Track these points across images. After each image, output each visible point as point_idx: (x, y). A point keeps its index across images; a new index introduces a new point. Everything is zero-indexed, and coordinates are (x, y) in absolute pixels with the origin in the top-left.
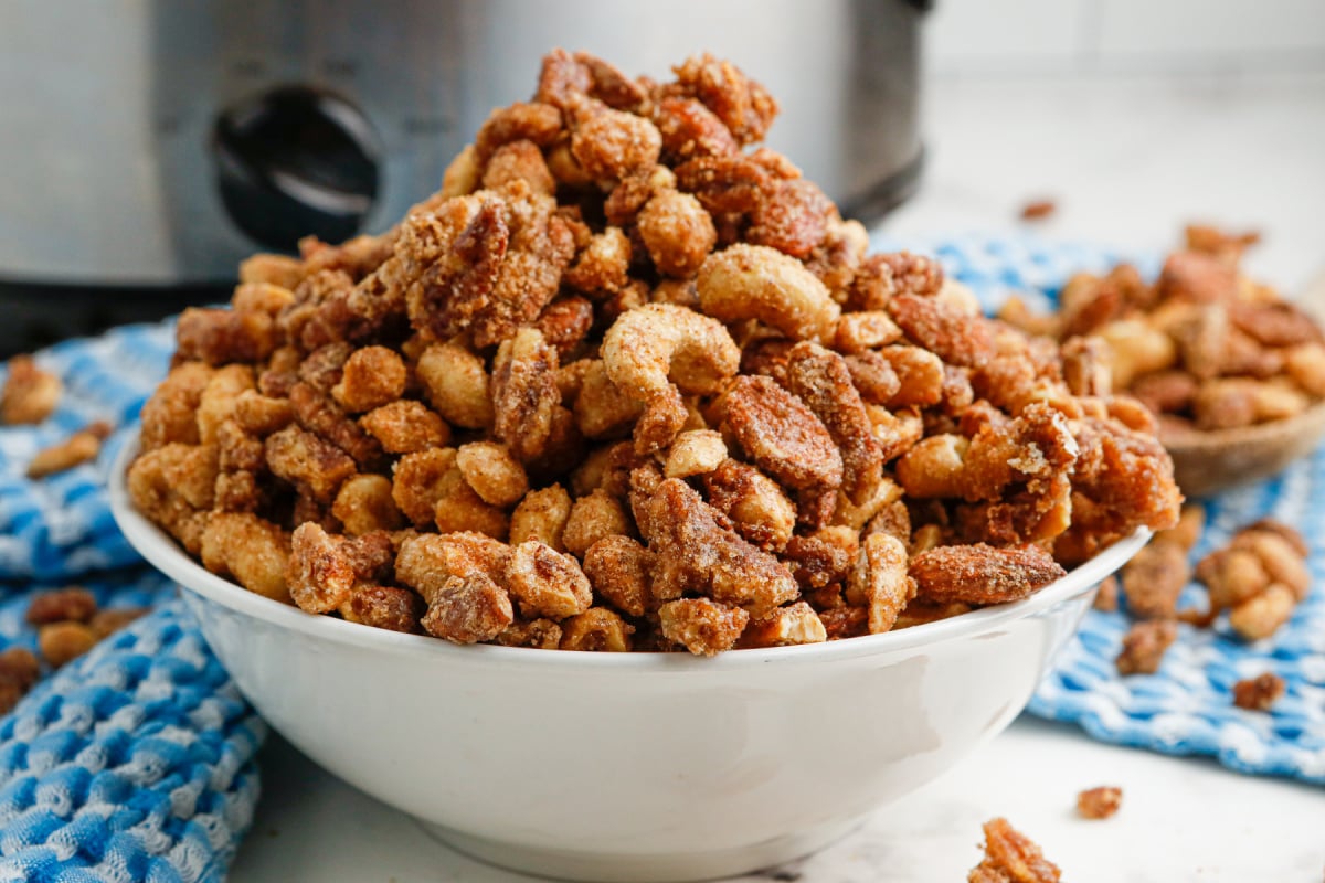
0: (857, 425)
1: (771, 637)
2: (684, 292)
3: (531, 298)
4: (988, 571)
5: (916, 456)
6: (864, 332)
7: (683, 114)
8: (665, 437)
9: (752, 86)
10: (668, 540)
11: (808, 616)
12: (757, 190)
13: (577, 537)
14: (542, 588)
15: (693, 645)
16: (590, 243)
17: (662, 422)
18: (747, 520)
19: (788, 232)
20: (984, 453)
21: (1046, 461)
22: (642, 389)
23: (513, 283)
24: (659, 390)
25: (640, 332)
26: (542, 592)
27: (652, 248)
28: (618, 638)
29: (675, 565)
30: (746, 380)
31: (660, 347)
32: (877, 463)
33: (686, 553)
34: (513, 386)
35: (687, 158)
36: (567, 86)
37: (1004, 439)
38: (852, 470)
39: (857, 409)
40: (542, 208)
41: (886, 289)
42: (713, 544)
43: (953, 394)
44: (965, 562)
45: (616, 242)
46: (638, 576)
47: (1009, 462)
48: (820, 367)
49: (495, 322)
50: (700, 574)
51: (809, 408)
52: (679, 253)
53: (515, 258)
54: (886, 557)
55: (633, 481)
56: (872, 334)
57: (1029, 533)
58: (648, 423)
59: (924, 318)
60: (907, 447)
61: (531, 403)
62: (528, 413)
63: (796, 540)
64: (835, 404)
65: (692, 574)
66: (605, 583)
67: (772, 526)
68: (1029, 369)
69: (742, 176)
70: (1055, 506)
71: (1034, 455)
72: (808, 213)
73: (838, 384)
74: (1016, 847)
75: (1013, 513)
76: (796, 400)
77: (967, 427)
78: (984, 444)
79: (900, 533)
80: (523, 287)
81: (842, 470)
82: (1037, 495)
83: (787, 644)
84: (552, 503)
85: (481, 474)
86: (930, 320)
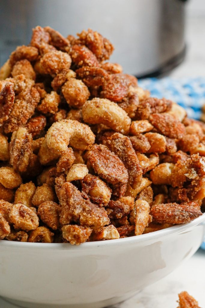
0: (134, 162)
1: (100, 237)
2: (78, 114)
3: (24, 116)
4: (176, 213)
5: (156, 170)
6: (139, 128)
7: (80, 51)
8: (67, 166)
9: (105, 40)
10: (65, 204)
11: (113, 229)
12: (103, 79)
13: (37, 200)
14: (21, 221)
15: (72, 242)
16: (45, 97)
17: (66, 161)
18: (94, 196)
19: (114, 93)
20: (177, 171)
21: (197, 175)
22: (58, 151)
23: (18, 111)
24: (64, 151)
25: (59, 130)
26: (21, 222)
27: (67, 99)
28: (48, 238)
29: (67, 213)
30: (96, 147)
31: (66, 135)
32: (140, 175)
33: (71, 209)
34: (16, 148)
35: (81, 66)
36: (41, 40)
37: (184, 166)
38: (132, 177)
39: (134, 156)
40: (29, 84)
41: (148, 112)
42: (81, 205)
43: (170, 149)
44: (168, 210)
45: (54, 96)
46: (55, 216)
47: (185, 175)
48: (122, 142)
49: (11, 125)
50: (75, 216)
51: (117, 156)
52: (76, 100)
53: (19, 102)
54: (141, 208)
55: (56, 182)
56: (142, 128)
57: (192, 198)
58: (61, 162)
59: (161, 122)
60: (153, 167)
61: (22, 154)
62: (21, 157)
63: (112, 202)
64: (126, 154)
65: (73, 216)
66: (44, 218)
67: (103, 198)
68: (197, 139)
69: (98, 73)
70: (201, 188)
71: (193, 173)
72: (121, 86)
73: (127, 148)
74: (189, 302)
75: (187, 191)
76: (113, 154)
77: (174, 160)
78: (178, 167)
79: (149, 198)
80: (21, 113)
81: (128, 178)
82: (195, 186)
83: (106, 240)
84: (29, 189)
85: (4, 179)
86: (163, 123)
